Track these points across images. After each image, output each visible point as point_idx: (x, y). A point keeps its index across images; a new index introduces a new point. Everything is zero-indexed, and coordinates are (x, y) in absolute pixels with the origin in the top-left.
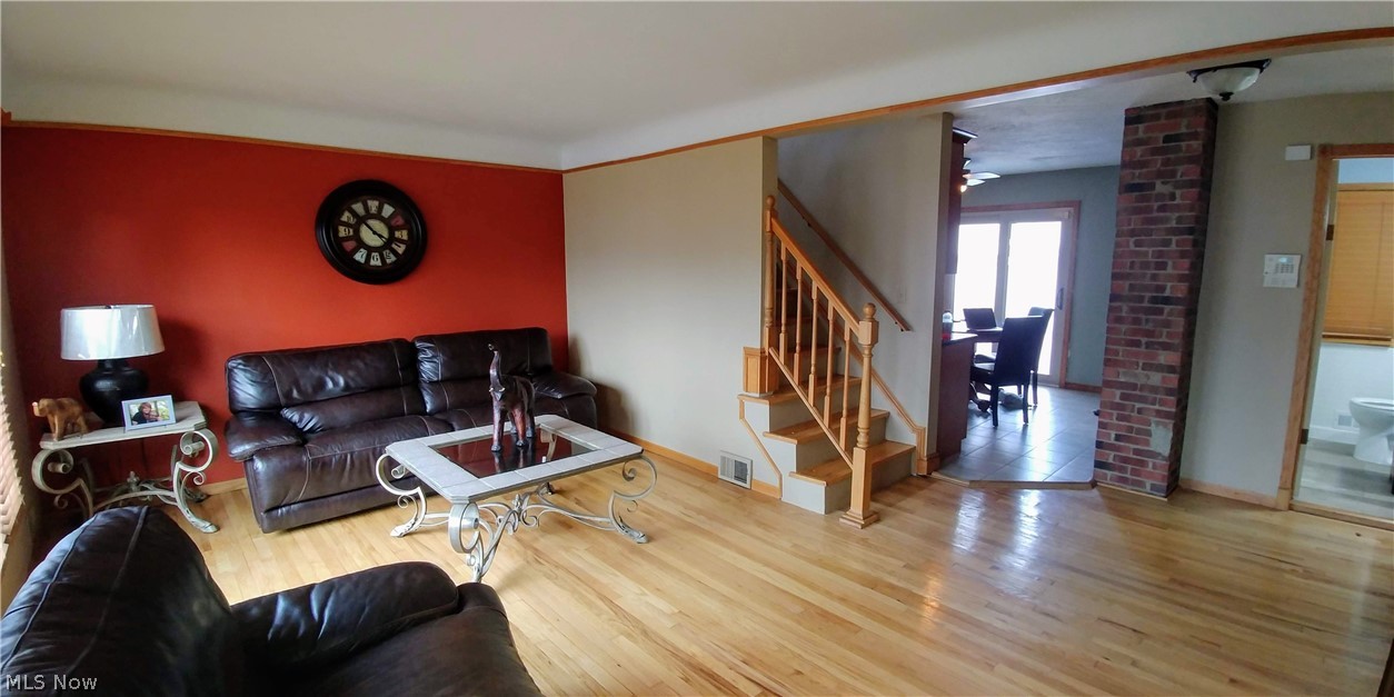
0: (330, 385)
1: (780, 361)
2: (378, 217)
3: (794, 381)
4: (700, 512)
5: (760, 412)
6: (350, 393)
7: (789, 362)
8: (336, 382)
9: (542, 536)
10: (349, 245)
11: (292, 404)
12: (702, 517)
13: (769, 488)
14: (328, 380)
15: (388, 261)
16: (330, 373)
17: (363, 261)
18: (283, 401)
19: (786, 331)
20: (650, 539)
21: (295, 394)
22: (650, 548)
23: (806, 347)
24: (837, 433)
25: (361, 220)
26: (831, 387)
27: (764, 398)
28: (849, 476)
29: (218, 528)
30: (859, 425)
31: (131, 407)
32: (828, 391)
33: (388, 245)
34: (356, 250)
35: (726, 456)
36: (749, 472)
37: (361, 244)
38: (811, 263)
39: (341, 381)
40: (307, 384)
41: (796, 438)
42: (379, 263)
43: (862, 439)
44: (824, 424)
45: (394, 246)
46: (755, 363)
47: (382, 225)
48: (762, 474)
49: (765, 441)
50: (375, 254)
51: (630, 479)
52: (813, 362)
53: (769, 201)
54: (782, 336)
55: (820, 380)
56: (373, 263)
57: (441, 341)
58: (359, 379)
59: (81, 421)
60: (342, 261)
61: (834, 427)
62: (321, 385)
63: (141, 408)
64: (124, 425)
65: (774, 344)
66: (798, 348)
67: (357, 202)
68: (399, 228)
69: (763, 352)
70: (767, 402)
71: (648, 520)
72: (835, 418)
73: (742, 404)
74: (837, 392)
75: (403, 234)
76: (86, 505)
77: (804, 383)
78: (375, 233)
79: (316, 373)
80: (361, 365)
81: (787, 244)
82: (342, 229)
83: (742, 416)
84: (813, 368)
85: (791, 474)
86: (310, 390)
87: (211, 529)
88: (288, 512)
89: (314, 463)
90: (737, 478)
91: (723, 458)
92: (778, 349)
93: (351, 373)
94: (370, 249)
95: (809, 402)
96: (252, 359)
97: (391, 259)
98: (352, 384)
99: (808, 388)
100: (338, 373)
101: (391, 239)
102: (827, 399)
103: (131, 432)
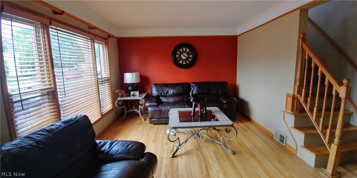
0: (170, 92)
1: (302, 100)
2: (185, 52)
3: (307, 109)
4: (258, 149)
5: (291, 119)
6: (174, 95)
7: (306, 101)
8: (171, 92)
9: (204, 142)
10: (178, 59)
11: (162, 96)
12: (258, 152)
13: (292, 148)
14: (169, 91)
15: (187, 63)
16: (170, 89)
17: (181, 63)
18: (160, 95)
19: (305, 88)
20: (234, 153)
21: (162, 94)
22: (232, 157)
23: (314, 95)
24: (325, 134)
25: (181, 53)
26: (324, 114)
27: (293, 114)
28: (328, 155)
29: (145, 120)
30: (336, 134)
31: (132, 93)
32: (323, 116)
33: (187, 59)
34: (180, 60)
35: (278, 132)
36: (285, 140)
37: (181, 59)
38: (318, 60)
39: (172, 91)
40: (165, 92)
41: (304, 132)
42: (185, 64)
43: (336, 140)
44: (319, 130)
45: (189, 59)
46: (290, 100)
47: (186, 54)
48: (290, 142)
49: (292, 130)
50: (184, 61)
51: (228, 132)
52: (316, 102)
53: (302, 35)
54: (303, 90)
55: (319, 110)
56: (183, 63)
57: (197, 84)
58: (176, 92)
59: (124, 95)
60: (177, 63)
61: (324, 131)
62: (168, 92)
63: (134, 93)
64: (130, 96)
65: (300, 93)
66: (310, 96)
67: (180, 49)
68: (190, 55)
69: (294, 95)
70: (293, 115)
71: (238, 147)
72: (325, 127)
73: (284, 115)
74: (327, 117)
75: (191, 56)
76: (125, 111)
77: (311, 110)
78: (184, 56)
79: (167, 89)
80: (177, 88)
81: (309, 53)
82: (177, 55)
83: (284, 119)
84: (316, 105)
85: (301, 146)
86: (165, 93)
87: (144, 120)
88: (154, 120)
89: (159, 111)
90: (280, 141)
91: (276, 132)
92: (301, 95)
93: (174, 90)
94: (183, 60)
95: (313, 119)
96: (156, 85)
97: (188, 62)
98: (174, 92)
99: (313, 112)
100: (172, 90)
101: (188, 57)
102: (321, 119)
103: (132, 98)
